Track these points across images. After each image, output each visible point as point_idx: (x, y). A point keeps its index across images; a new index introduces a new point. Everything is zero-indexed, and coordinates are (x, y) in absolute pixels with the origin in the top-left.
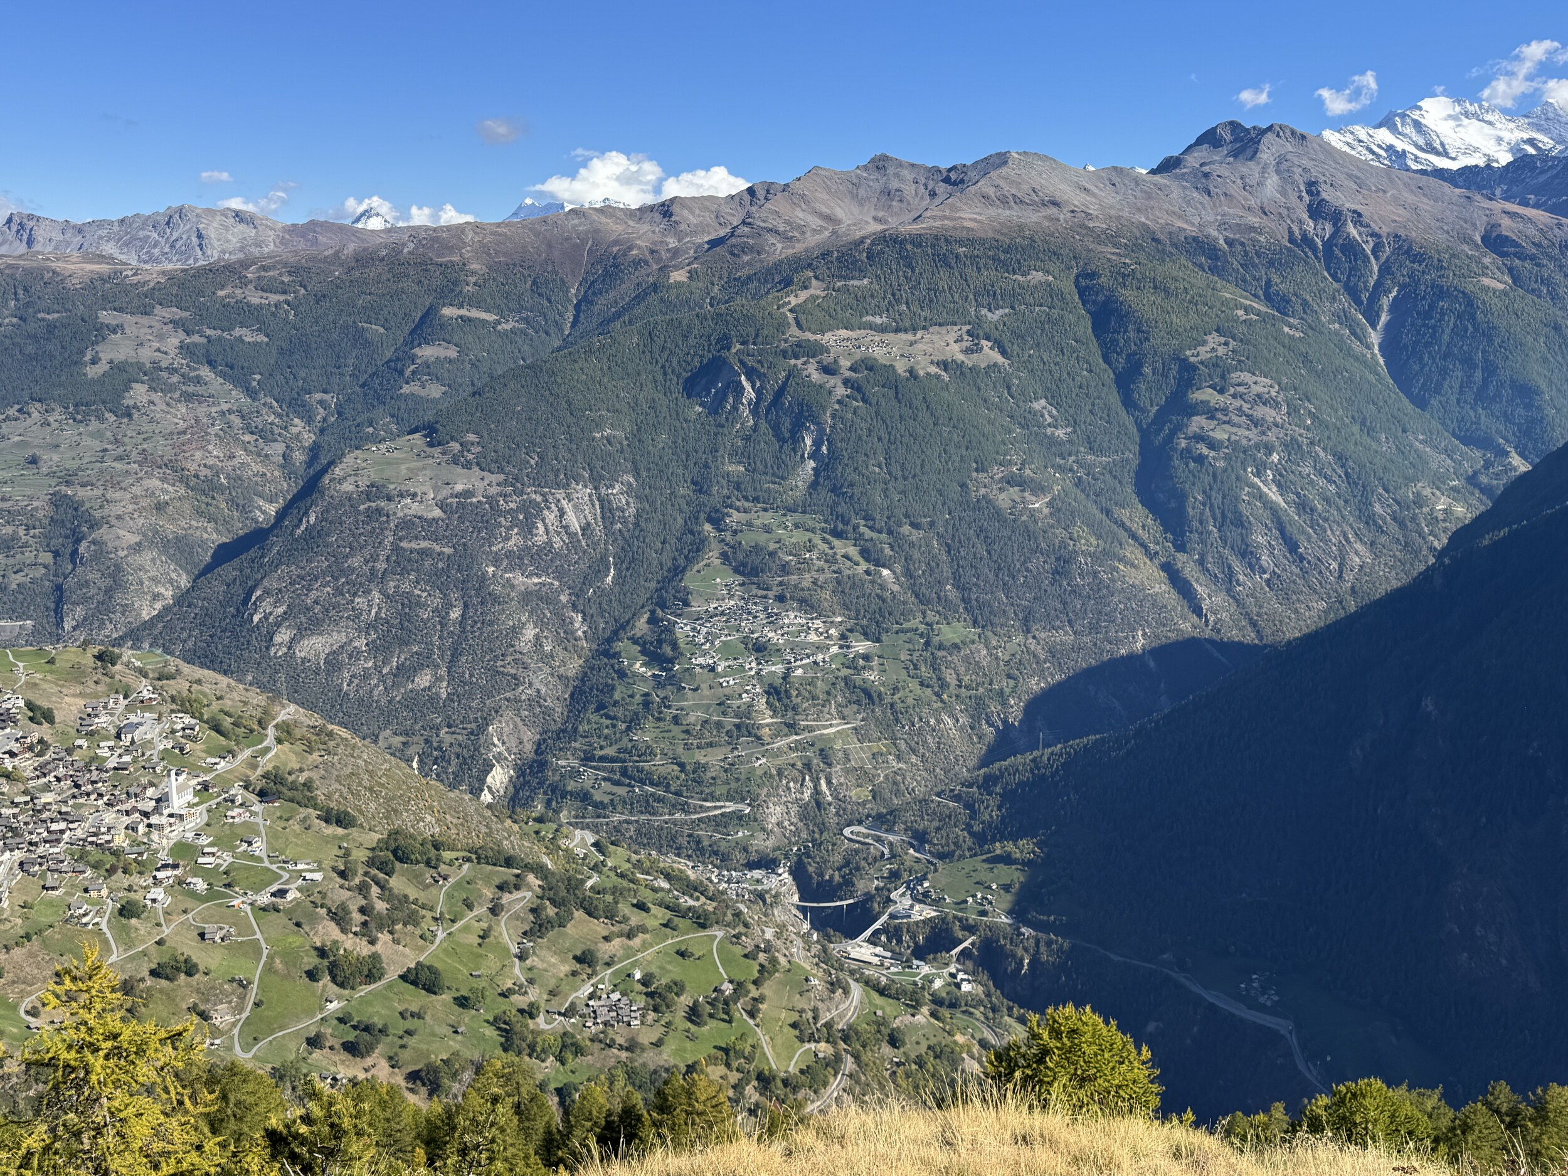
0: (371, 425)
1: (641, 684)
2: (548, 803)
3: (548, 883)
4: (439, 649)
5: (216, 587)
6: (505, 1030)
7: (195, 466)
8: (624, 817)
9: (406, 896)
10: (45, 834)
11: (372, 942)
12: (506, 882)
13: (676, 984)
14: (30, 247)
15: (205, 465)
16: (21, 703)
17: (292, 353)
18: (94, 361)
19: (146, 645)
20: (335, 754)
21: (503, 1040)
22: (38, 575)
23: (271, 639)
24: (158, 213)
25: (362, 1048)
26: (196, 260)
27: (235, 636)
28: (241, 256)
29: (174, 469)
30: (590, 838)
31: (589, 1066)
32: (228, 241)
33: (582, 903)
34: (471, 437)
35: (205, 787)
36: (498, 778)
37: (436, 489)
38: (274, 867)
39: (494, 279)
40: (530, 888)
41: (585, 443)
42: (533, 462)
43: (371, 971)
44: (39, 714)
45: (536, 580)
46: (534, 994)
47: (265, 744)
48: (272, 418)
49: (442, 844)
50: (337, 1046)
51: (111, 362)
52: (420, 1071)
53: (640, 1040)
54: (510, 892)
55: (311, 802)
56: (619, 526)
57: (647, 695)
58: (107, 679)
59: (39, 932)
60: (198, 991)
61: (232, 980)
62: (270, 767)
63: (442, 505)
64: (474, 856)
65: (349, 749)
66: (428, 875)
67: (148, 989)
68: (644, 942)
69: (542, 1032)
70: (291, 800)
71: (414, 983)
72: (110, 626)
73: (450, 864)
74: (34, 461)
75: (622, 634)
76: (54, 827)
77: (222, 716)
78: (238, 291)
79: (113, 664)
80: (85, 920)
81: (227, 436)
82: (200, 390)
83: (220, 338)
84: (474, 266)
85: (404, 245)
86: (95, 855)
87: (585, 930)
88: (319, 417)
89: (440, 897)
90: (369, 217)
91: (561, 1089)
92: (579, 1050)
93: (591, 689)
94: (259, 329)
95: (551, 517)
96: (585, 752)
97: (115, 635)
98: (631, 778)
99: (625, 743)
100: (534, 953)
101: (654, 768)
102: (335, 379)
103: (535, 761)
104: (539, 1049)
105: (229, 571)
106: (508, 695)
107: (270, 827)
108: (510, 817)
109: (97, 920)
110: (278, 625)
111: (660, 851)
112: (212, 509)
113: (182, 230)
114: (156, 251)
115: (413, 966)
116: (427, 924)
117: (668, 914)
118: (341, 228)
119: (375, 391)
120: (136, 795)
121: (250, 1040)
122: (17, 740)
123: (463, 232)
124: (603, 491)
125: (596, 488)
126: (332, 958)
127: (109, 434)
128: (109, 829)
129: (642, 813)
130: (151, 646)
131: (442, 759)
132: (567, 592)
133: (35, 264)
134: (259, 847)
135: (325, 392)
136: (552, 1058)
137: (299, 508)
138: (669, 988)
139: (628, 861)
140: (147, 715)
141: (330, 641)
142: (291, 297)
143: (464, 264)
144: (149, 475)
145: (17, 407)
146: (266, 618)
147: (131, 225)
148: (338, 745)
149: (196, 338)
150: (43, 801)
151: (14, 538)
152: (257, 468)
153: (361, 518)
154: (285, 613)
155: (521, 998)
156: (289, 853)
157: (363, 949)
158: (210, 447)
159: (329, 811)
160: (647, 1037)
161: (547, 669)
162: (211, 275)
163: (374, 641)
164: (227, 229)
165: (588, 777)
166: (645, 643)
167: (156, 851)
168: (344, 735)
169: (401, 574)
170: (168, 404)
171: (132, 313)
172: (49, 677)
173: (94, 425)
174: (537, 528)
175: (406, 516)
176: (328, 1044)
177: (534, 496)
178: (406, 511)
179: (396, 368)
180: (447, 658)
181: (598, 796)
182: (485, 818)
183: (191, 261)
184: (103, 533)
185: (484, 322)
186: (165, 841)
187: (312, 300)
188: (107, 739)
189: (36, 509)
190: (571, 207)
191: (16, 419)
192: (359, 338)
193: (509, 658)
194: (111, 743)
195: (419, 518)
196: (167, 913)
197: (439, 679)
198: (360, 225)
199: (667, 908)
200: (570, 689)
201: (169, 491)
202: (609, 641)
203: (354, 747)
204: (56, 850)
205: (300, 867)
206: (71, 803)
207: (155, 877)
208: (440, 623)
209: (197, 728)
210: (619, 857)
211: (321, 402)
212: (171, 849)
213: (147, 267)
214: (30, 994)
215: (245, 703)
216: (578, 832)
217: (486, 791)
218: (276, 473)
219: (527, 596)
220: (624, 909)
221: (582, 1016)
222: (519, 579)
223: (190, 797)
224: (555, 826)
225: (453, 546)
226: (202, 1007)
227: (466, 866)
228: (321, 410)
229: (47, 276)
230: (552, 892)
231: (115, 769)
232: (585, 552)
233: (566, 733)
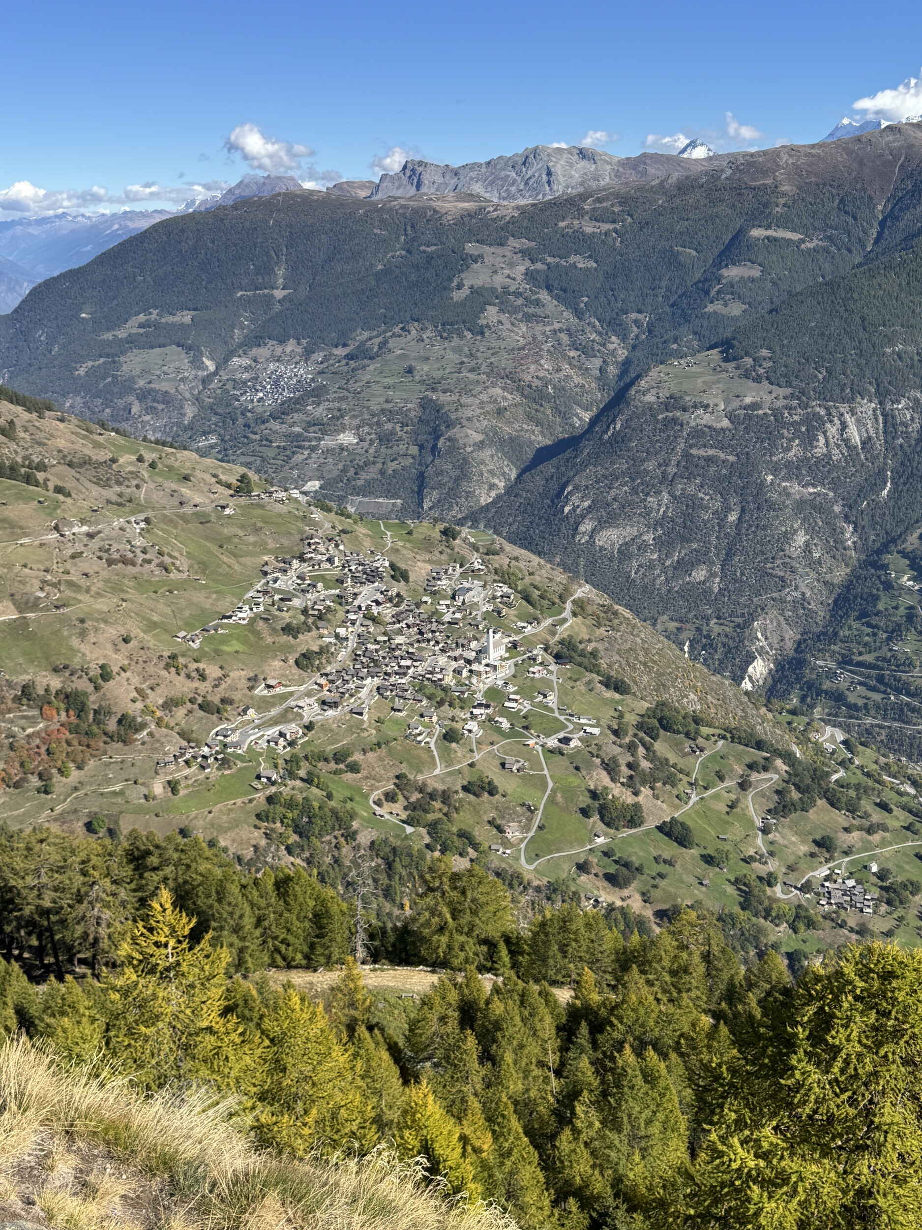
0: (675, 341)
1: (907, 597)
2: (803, 699)
3: (795, 770)
4: (716, 548)
5: (537, 481)
6: (745, 892)
7: (529, 378)
8: (876, 722)
9: (667, 760)
10: (396, 668)
11: (636, 794)
12: (755, 762)
13: (912, 883)
14: (418, 190)
15: (537, 377)
16: (387, 564)
17: (615, 277)
18: (459, 287)
19: (482, 526)
20: (618, 631)
21: (742, 899)
22: (408, 464)
23: (577, 528)
24: (516, 155)
25: (621, 880)
26: (544, 195)
27: (549, 523)
28: (581, 189)
29: (512, 379)
30: (840, 736)
31: (820, 940)
32: (571, 177)
33: (825, 793)
34: (765, 352)
35: (515, 645)
36: (759, 669)
37: (727, 401)
38: (562, 718)
39: (803, 200)
40: (777, 771)
41: (875, 358)
42: (820, 376)
43: (633, 818)
44: (399, 574)
45: (811, 490)
46: (772, 865)
47: (563, 616)
48: (593, 336)
49: (702, 720)
50: (601, 874)
51: (472, 287)
52: (668, 910)
53: (870, 927)
54: (759, 772)
55: (594, 669)
56: (901, 441)
57: (912, 608)
58: (449, 551)
59: (387, 743)
60: (497, 808)
61: (523, 805)
62: (565, 635)
63: (731, 417)
64: (728, 735)
65: (630, 628)
66: (687, 745)
67: (461, 800)
68: (883, 839)
69: (778, 900)
70: (580, 665)
71: (668, 834)
72: (456, 509)
73: (707, 738)
74: (410, 371)
75: (892, 547)
76: (403, 663)
77: (532, 589)
78: (576, 222)
79: (454, 539)
80: (419, 738)
81: (557, 352)
82: (539, 311)
83: (558, 265)
84: (785, 188)
85: (722, 171)
86: (430, 689)
87: (827, 818)
88: (632, 335)
89: (696, 765)
90: (694, 147)
91: (792, 954)
92: (811, 924)
93: (855, 597)
94: (590, 257)
95: (832, 430)
96: (843, 655)
97: (459, 516)
98: (886, 685)
99: (884, 652)
100: (777, 829)
101: (912, 679)
102: (649, 300)
103: (793, 658)
104: (774, 915)
105: (548, 468)
106: (774, 595)
107: (562, 685)
108: (766, 705)
109: (428, 740)
110: (583, 517)
111: (910, 757)
112: (540, 415)
113: (535, 169)
114: (513, 189)
115: (668, 819)
116: (683, 787)
117: (911, 819)
118: (668, 159)
119: (683, 310)
120: (463, 646)
121: (533, 855)
122: (382, 592)
123: (778, 156)
124: (888, 406)
125: (880, 403)
126: (602, 802)
127: (466, 349)
128: (442, 669)
129: (895, 720)
130: (485, 527)
131: (710, 646)
132: (841, 503)
133: (421, 204)
134: (552, 699)
135: (640, 312)
136: (785, 925)
137: (608, 416)
138: (904, 886)
139: (876, 762)
140: (476, 582)
141: (624, 533)
142: (618, 226)
143: (776, 187)
144: (494, 385)
145: (401, 326)
146: (574, 510)
147: (495, 166)
148: (621, 623)
149: (539, 266)
150: (397, 641)
151: (393, 433)
152: (578, 380)
153: (659, 426)
154: (590, 507)
155: (761, 866)
156: (575, 709)
157: (630, 799)
158: (543, 362)
159: (609, 678)
160: (879, 925)
161: (813, 575)
162: (555, 208)
163: (660, 537)
164: (571, 165)
165: (844, 680)
166: (915, 558)
167: (475, 692)
168: (627, 615)
169: (688, 478)
170: (513, 324)
171: (490, 245)
172: (408, 545)
173: (456, 341)
174: (818, 440)
175: (697, 425)
176: (593, 871)
177: (818, 409)
178: (699, 421)
179: (703, 289)
180: (722, 556)
181: (852, 698)
182: (742, 703)
183: (540, 197)
184: (455, 432)
185: (789, 242)
186: (481, 685)
187: (636, 227)
188: (445, 598)
189: (409, 410)
190: (887, 123)
191: (400, 336)
192: (673, 261)
193: (779, 562)
194: (448, 602)
195: (709, 427)
196: (478, 743)
197: (713, 575)
198: (685, 156)
199: (910, 812)
200: (834, 596)
201: (509, 398)
202: (879, 552)
203: (634, 626)
204: (403, 681)
205: (583, 721)
206: (416, 645)
207: (472, 713)
208: (719, 524)
209: (512, 597)
210: (866, 757)
211: (635, 322)
212: (485, 692)
213: (505, 203)
214: (377, 789)
215: (551, 580)
216: (829, 729)
217: (747, 680)
218: (593, 385)
219: (801, 505)
220: (866, 805)
221: (818, 894)
222: (795, 489)
223: (502, 652)
224: (807, 720)
225: (737, 455)
226: (499, 822)
227: (721, 743)
228: (635, 329)
229: (429, 213)
230: (797, 779)
231: (449, 623)
232: (863, 465)
233: (827, 636)
